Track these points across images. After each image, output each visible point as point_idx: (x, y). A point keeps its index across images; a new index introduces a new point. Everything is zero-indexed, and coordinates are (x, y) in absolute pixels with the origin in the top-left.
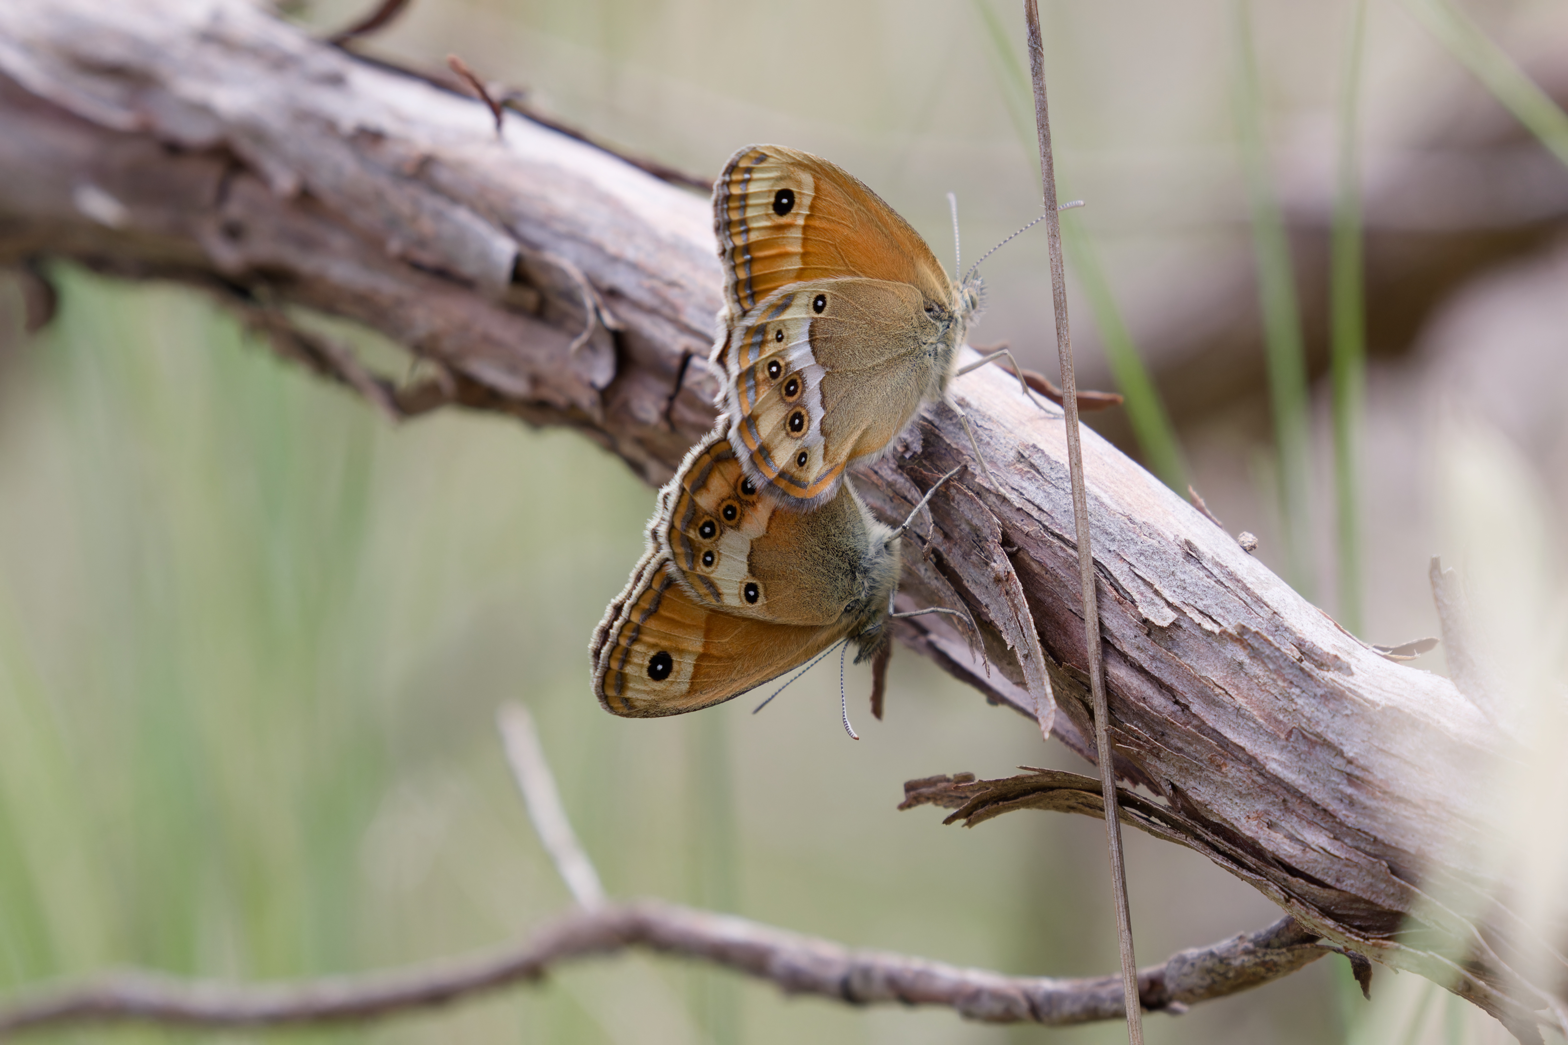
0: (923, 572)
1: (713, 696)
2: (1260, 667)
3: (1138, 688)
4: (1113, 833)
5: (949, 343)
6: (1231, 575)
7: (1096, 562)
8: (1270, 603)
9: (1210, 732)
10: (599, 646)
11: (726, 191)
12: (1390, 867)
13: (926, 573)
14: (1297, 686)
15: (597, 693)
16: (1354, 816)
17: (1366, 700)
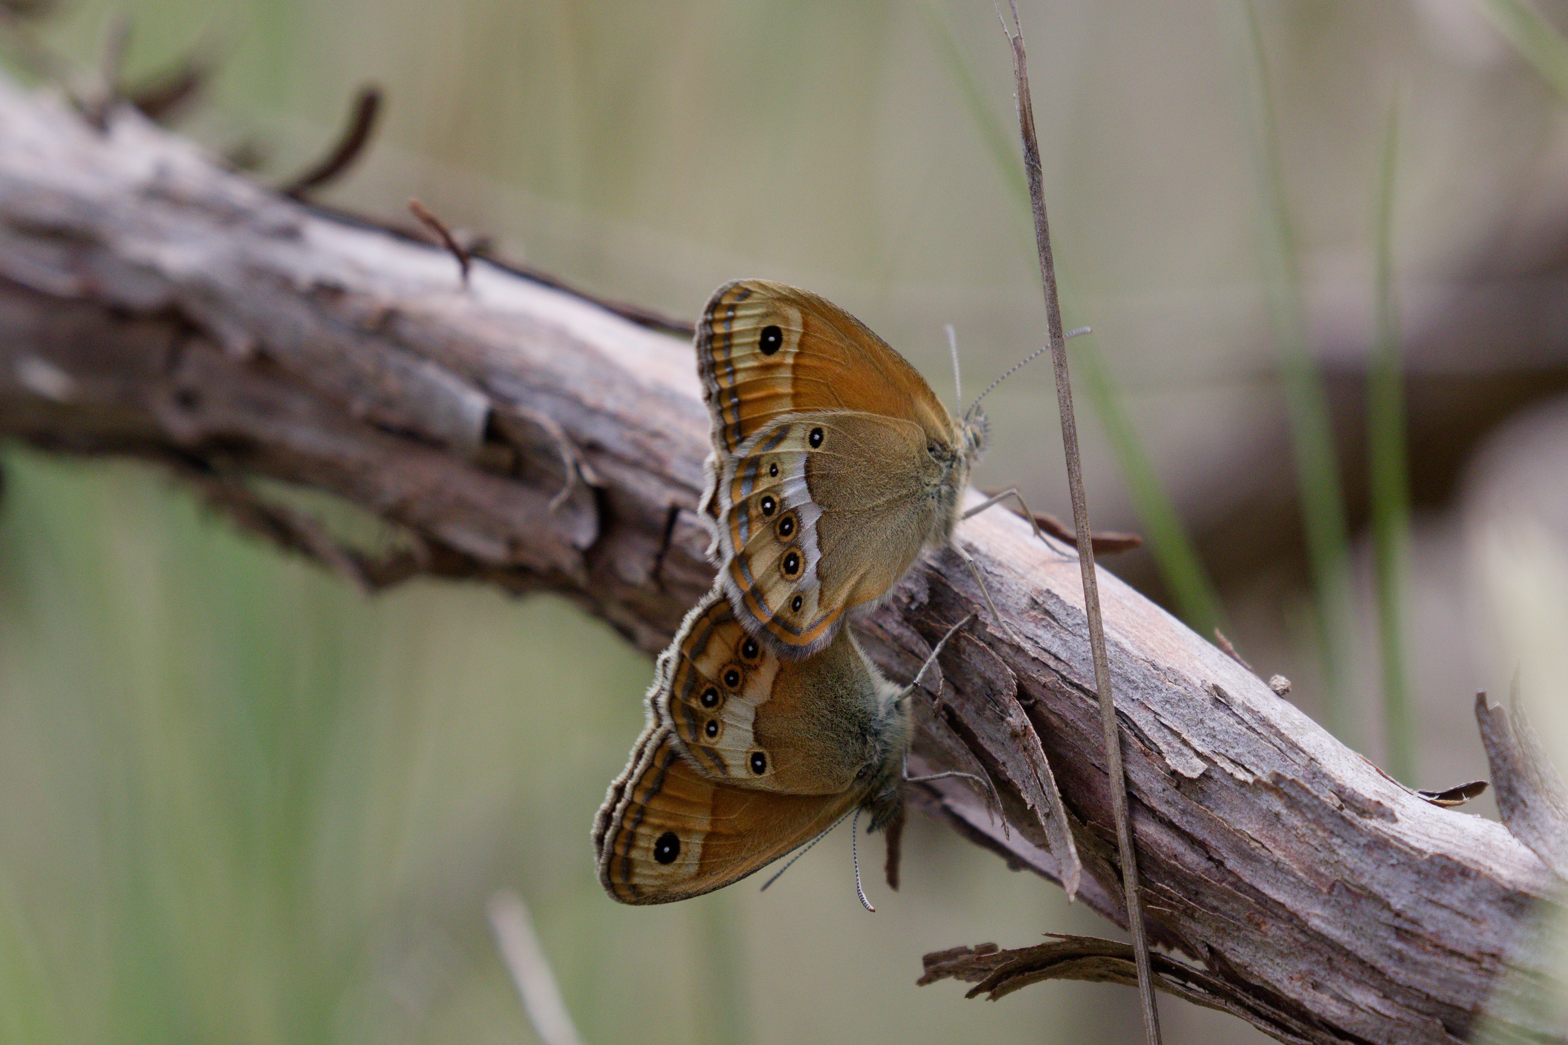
0: (934, 728)
1: (724, 876)
2: (1299, 817)
3: (1168, 845)
4: (1147, 1000)
5: (953, 484)
6: (1264, 721)
7: (1119, 713)
8: (1306, 749)
9: (1247, 889)
10: (602, 831)
11: (709, 331)
12: (1445, 1026)
13: (938, 731)
14: (1338, 836)
15: (603, 881)
16: (1404, 972)
17: (1412, 848)
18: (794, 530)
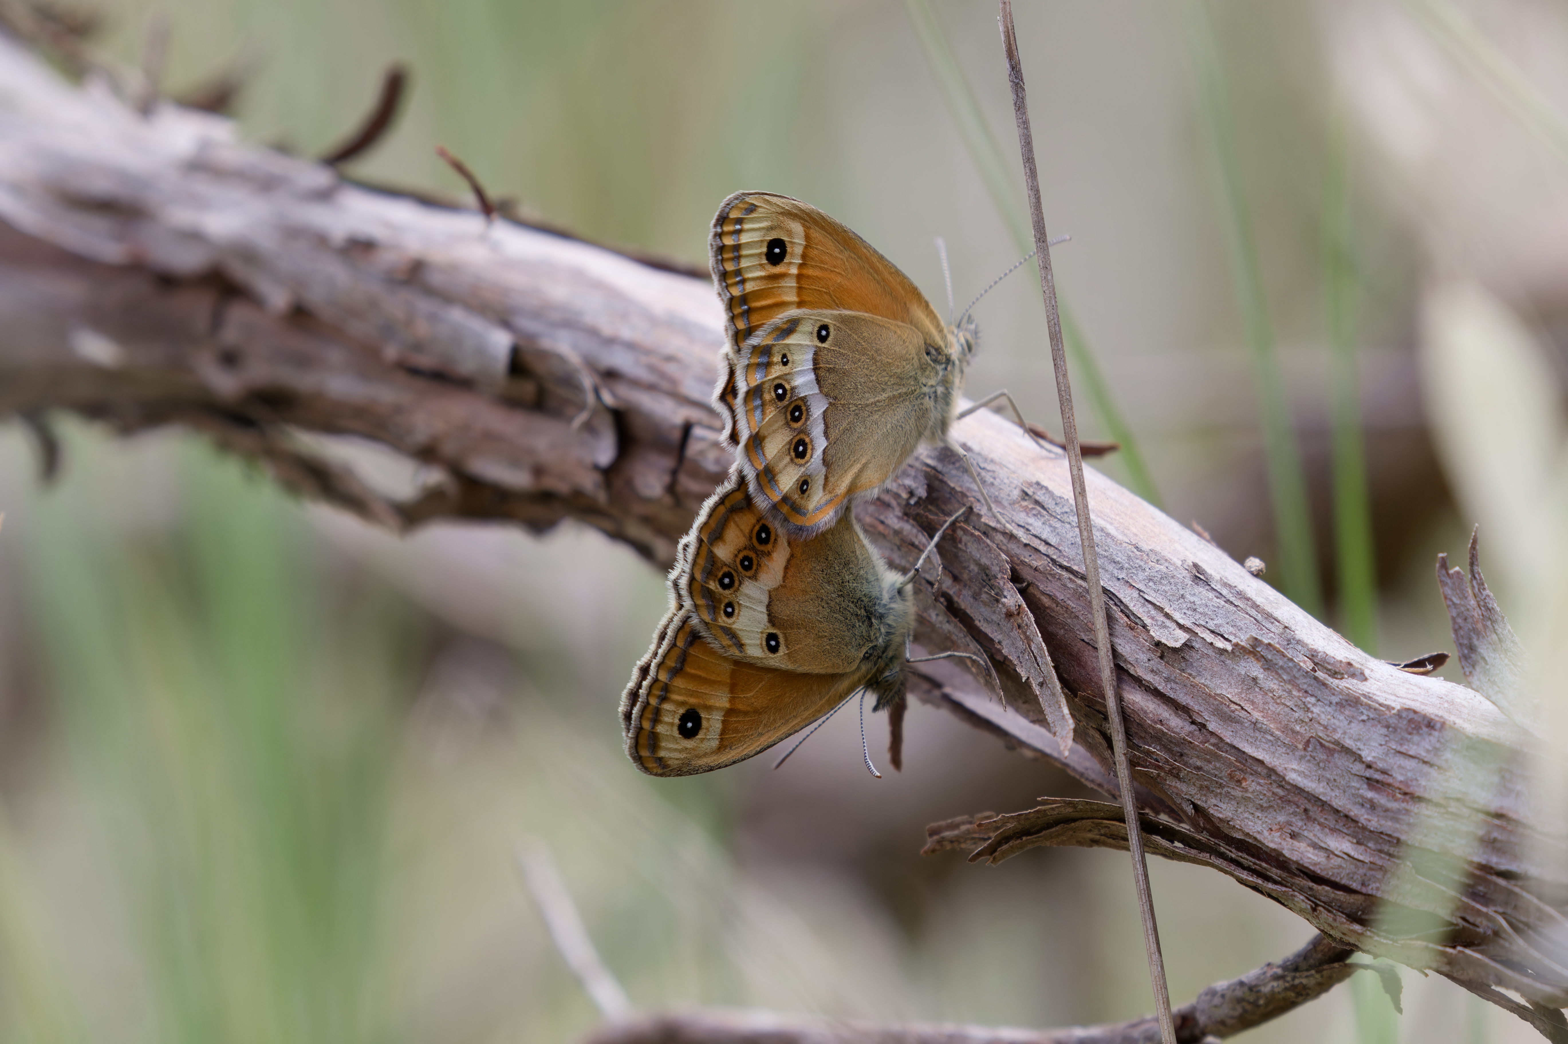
0: (934, 617)
1: (743, 751)
2: (1275, 680)
3: (1154, 712)
4: (1137, 861)
5: (948, 385)
6: (1241, 594)
7: (1105, 591)
8: (1280, 618)
9: (1229, 748)
10: (629, 708)
11: (719, 243)
13: (937, 617)
14: (1312, 695)
15: (631, 755)
16: (1376, 819)
17: (1380, 705)
18: (804, 417)
